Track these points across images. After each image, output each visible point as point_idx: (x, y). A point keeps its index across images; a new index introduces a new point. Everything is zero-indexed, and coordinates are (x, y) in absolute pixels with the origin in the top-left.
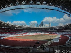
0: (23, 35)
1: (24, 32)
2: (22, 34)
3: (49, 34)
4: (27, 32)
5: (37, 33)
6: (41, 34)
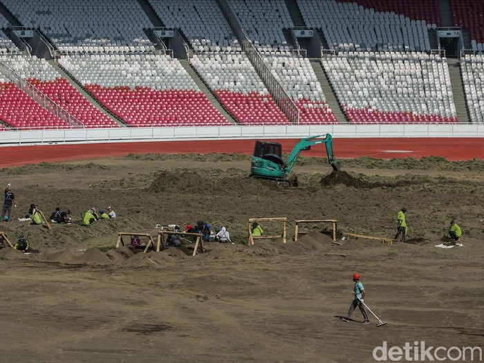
5: (48, 89)
6: (286, 110)
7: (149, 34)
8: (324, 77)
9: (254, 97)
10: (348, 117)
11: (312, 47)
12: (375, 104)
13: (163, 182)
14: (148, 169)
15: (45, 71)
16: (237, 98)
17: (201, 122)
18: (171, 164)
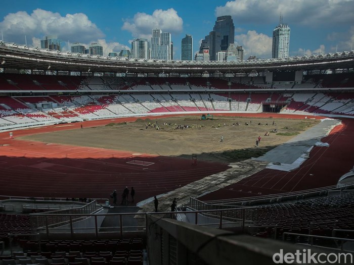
0: (81, 118)
1: (85, 99)
2: (72, 114)
3: (267, 108)
4: (106, 100)
5: (176, 107)
6: (207, 109)
7: (190, 99)
8: (213, 105)
9: (203, 107)
10: (215, 110)
11: (211, 101)
12: (219, 108)
13: (186, 119)
14: (184, 117)
15: (176, 104)
16: (201, 108)
17: (196, 111)
18: (188, 117)
